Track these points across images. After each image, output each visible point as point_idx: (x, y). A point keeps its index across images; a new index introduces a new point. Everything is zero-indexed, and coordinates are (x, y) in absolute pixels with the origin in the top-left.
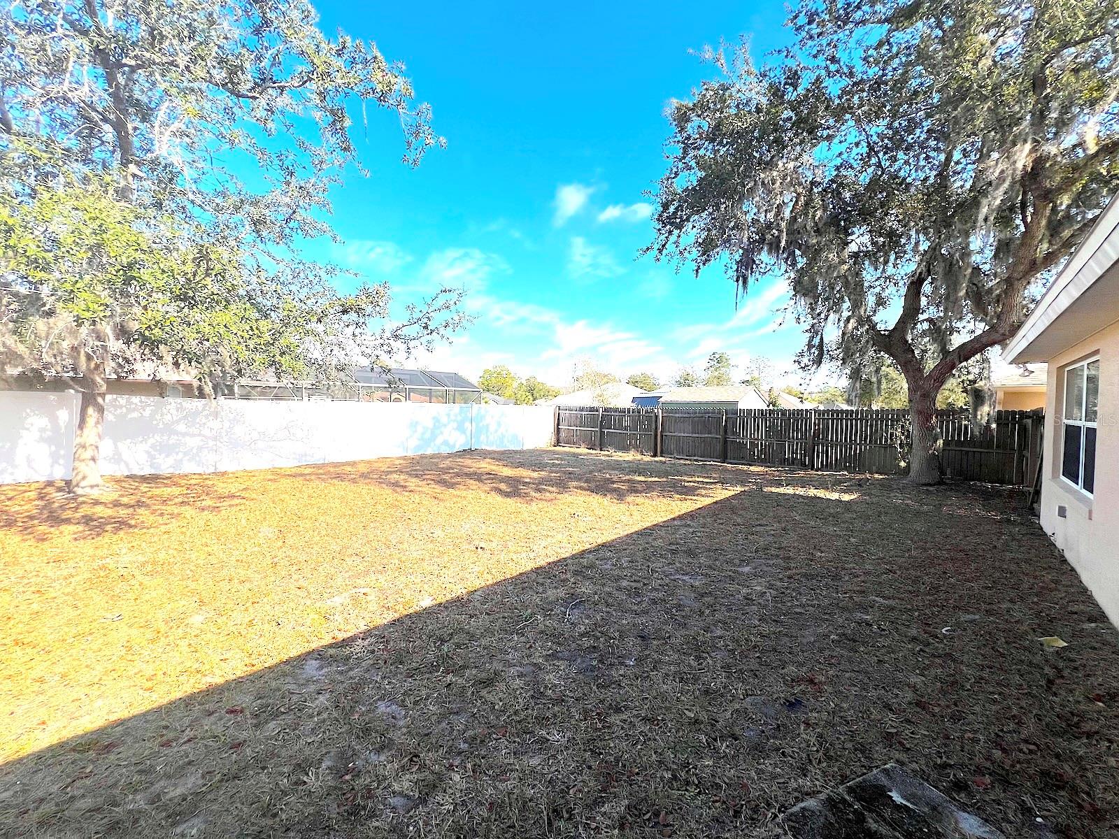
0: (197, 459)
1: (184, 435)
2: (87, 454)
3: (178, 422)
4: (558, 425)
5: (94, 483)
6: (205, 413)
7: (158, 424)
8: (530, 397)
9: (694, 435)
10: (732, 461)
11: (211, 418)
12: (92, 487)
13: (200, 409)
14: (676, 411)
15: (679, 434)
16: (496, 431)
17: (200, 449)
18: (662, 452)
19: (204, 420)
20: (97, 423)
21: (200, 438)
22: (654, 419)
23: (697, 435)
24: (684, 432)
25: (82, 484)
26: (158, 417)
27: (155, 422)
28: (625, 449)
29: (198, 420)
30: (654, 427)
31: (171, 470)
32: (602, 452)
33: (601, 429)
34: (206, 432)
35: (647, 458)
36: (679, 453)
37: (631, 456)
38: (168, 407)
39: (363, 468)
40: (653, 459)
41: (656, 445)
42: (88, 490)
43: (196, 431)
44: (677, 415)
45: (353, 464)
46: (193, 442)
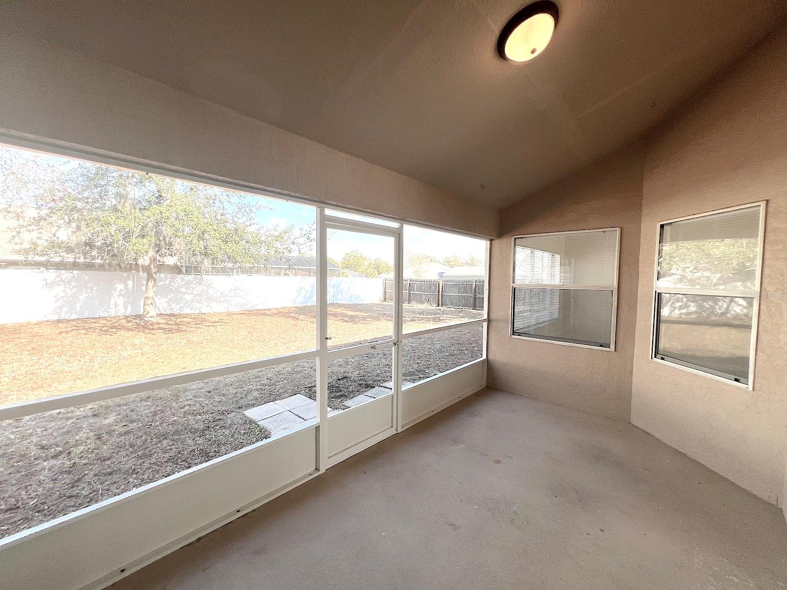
0: (191, 306)
1: (185, 293)
2: (149, 302)
3: (182, 287)
4: (385, 289)
5: (152, 315)
6: (195, 282)
7: (172, 288)
8: (376, 272)
9: (459, 295)
10: (478, 309)
11: (197, 285)
12: (151, 317)
13: (192, 280)
14: (450, 281)
15: (451, 294)
16: (347, 292)
17: (192, 300)
18: (442, 305)
19: (194, 286)
20: (153, 286)
21: (192, 295)
22: (438, 285)
23: (460, 295)
24: (454, 293)
25: (147, 316)
26: (173, 284)
27: (171, 287)
28: (422, 302)
29: (191, 286)
30: (438, 290)
31: (179, 311)
32: (409, 305)
33: (409, 291)
34: (195, 292)
35: (434, 308)
36: (451, 305)
37: (425, 306)
38: (177, 279)
39: (275, 311)
40: (436, 308)
41: (439, 301)
42: (150, 319)
43: (191, 292)
44: (450, 283)
45: (270, 310)
46: (188, 297)
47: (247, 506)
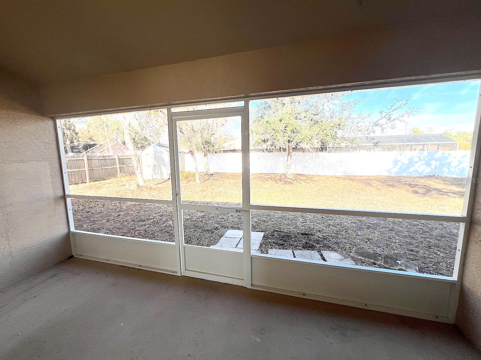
2: (288, 167)
42: (288, 176)
47: (144, 267)
